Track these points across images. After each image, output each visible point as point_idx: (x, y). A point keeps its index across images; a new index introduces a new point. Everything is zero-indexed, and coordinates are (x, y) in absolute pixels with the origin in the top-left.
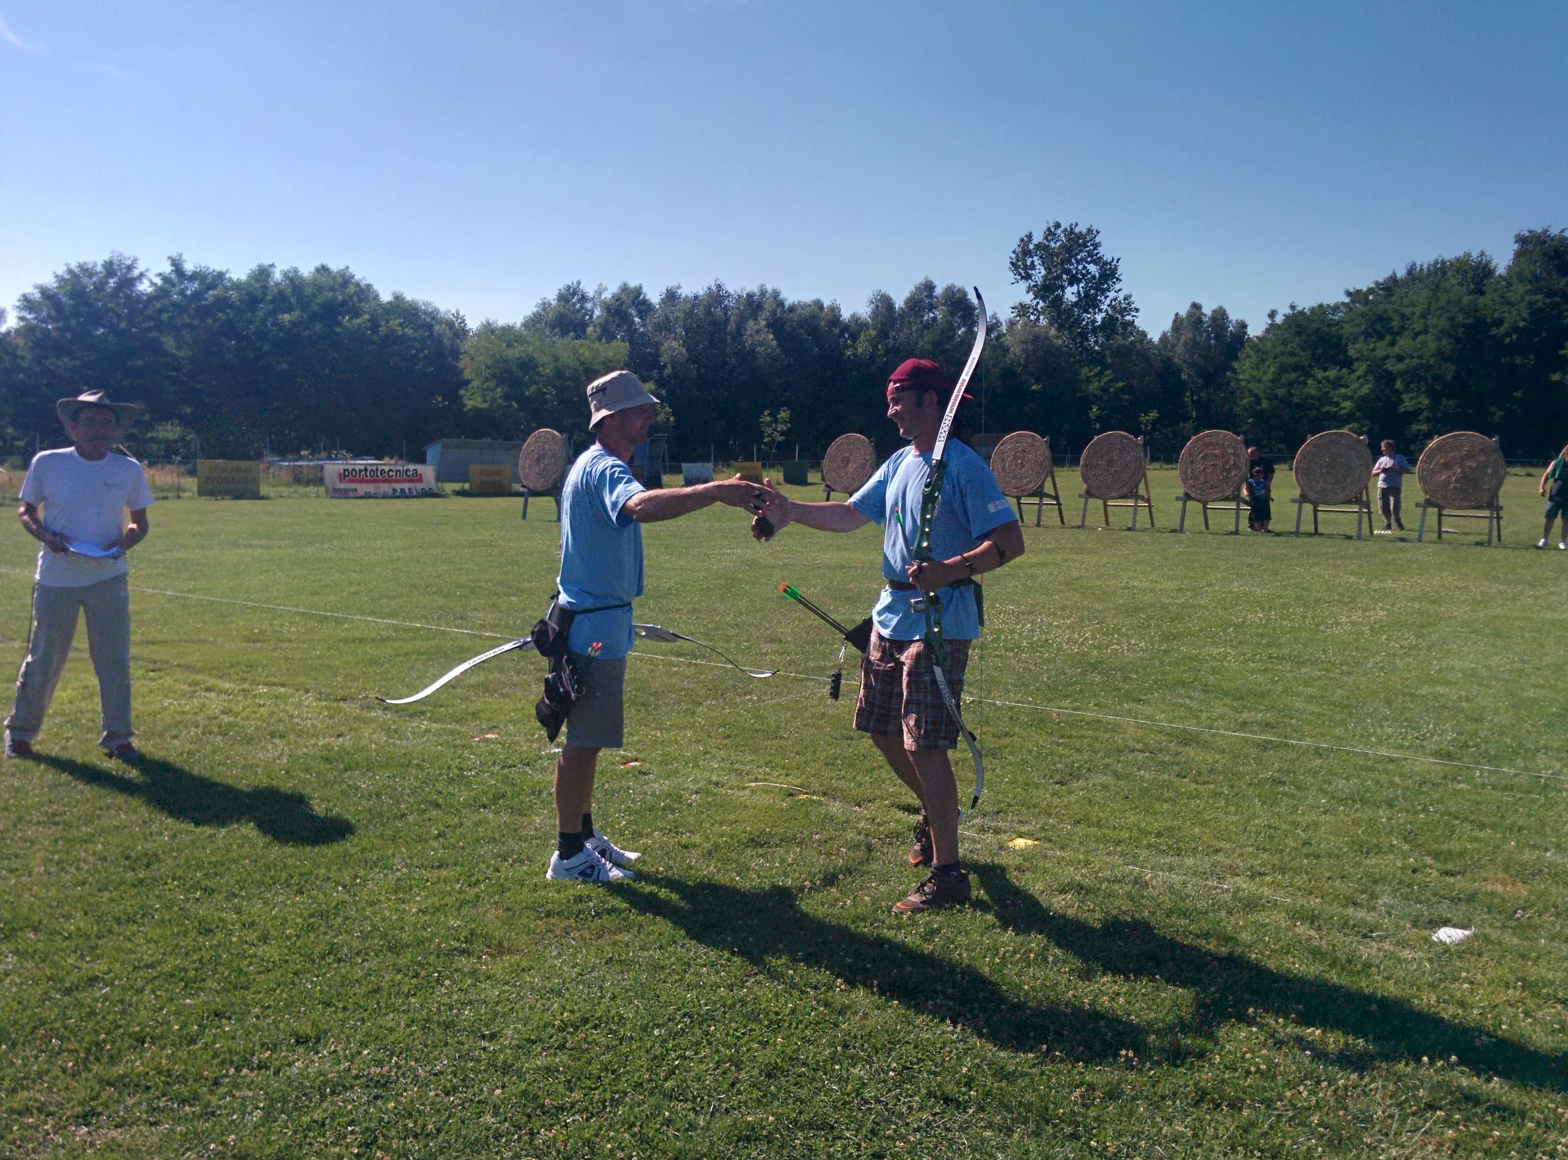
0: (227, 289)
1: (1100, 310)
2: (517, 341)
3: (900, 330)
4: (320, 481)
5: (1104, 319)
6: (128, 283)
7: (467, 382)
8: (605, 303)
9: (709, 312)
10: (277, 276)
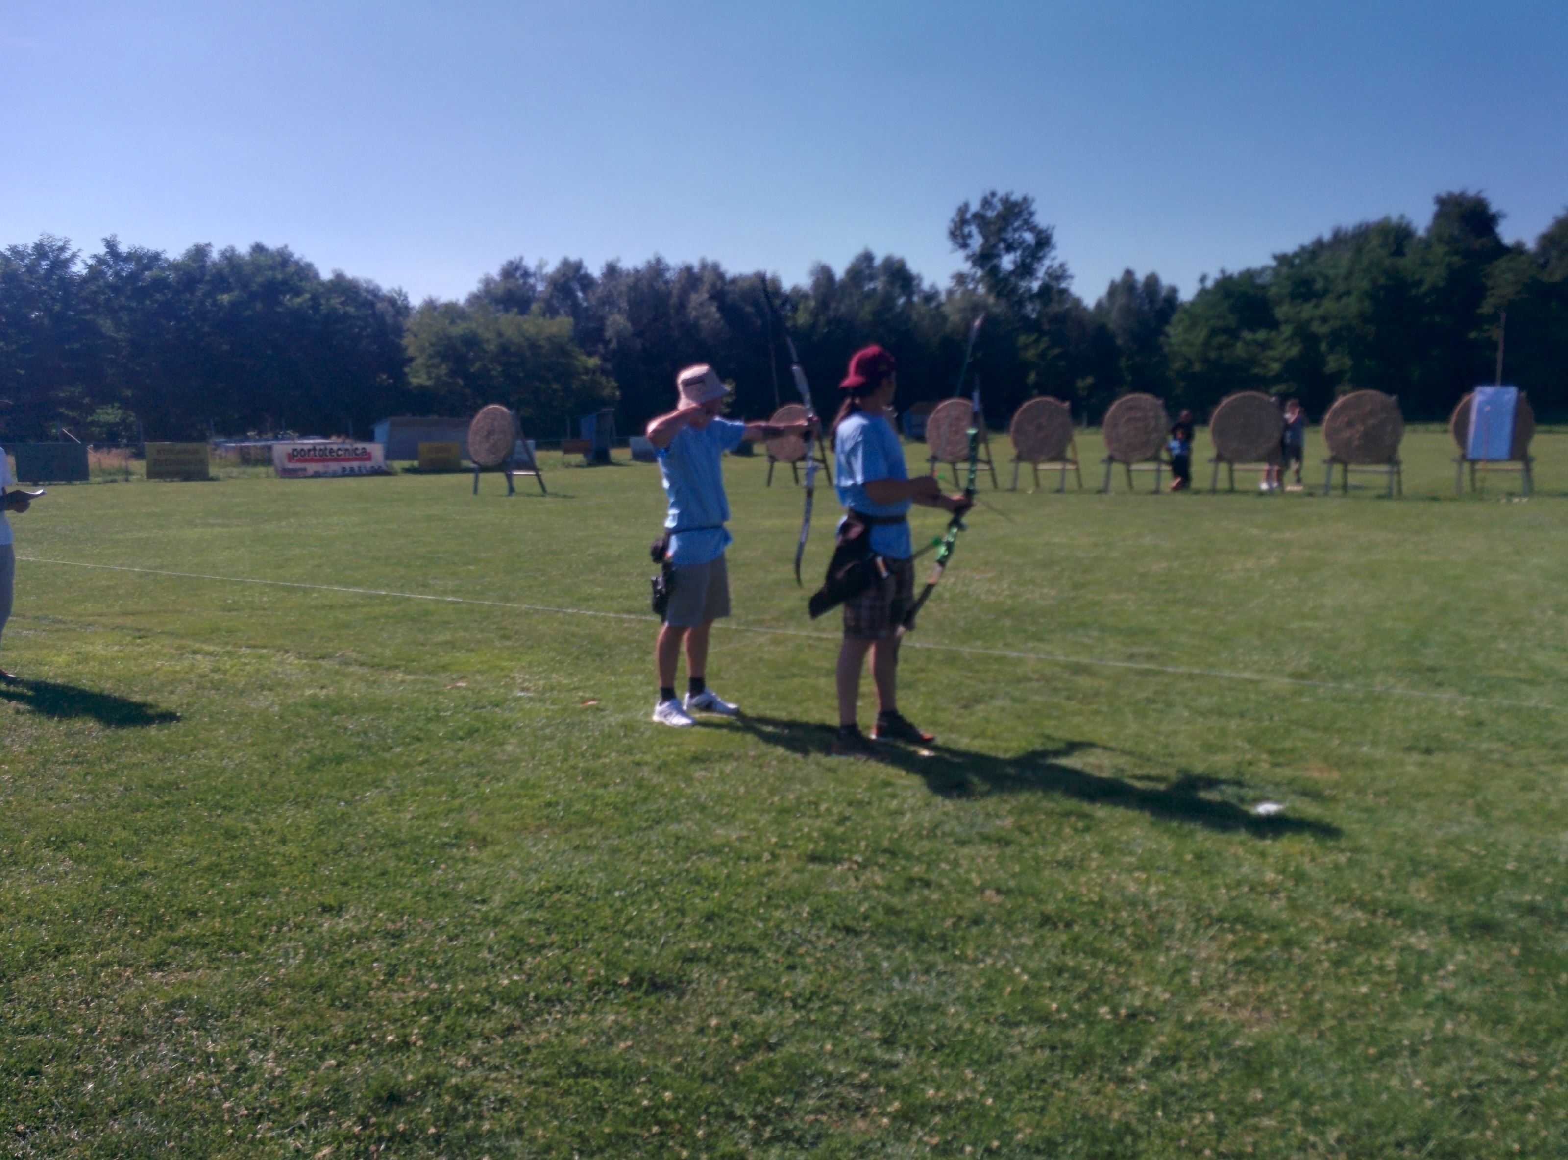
0: (163, 269)
1: (1037, 278)
2: (459, 317)
3: (841, 301)
4: (269, 461)
5: (1040, 286)
6: (60, 264)
7: (411, 359)
8: (548, 279)
9: (651, 286)
10: (215, 255)
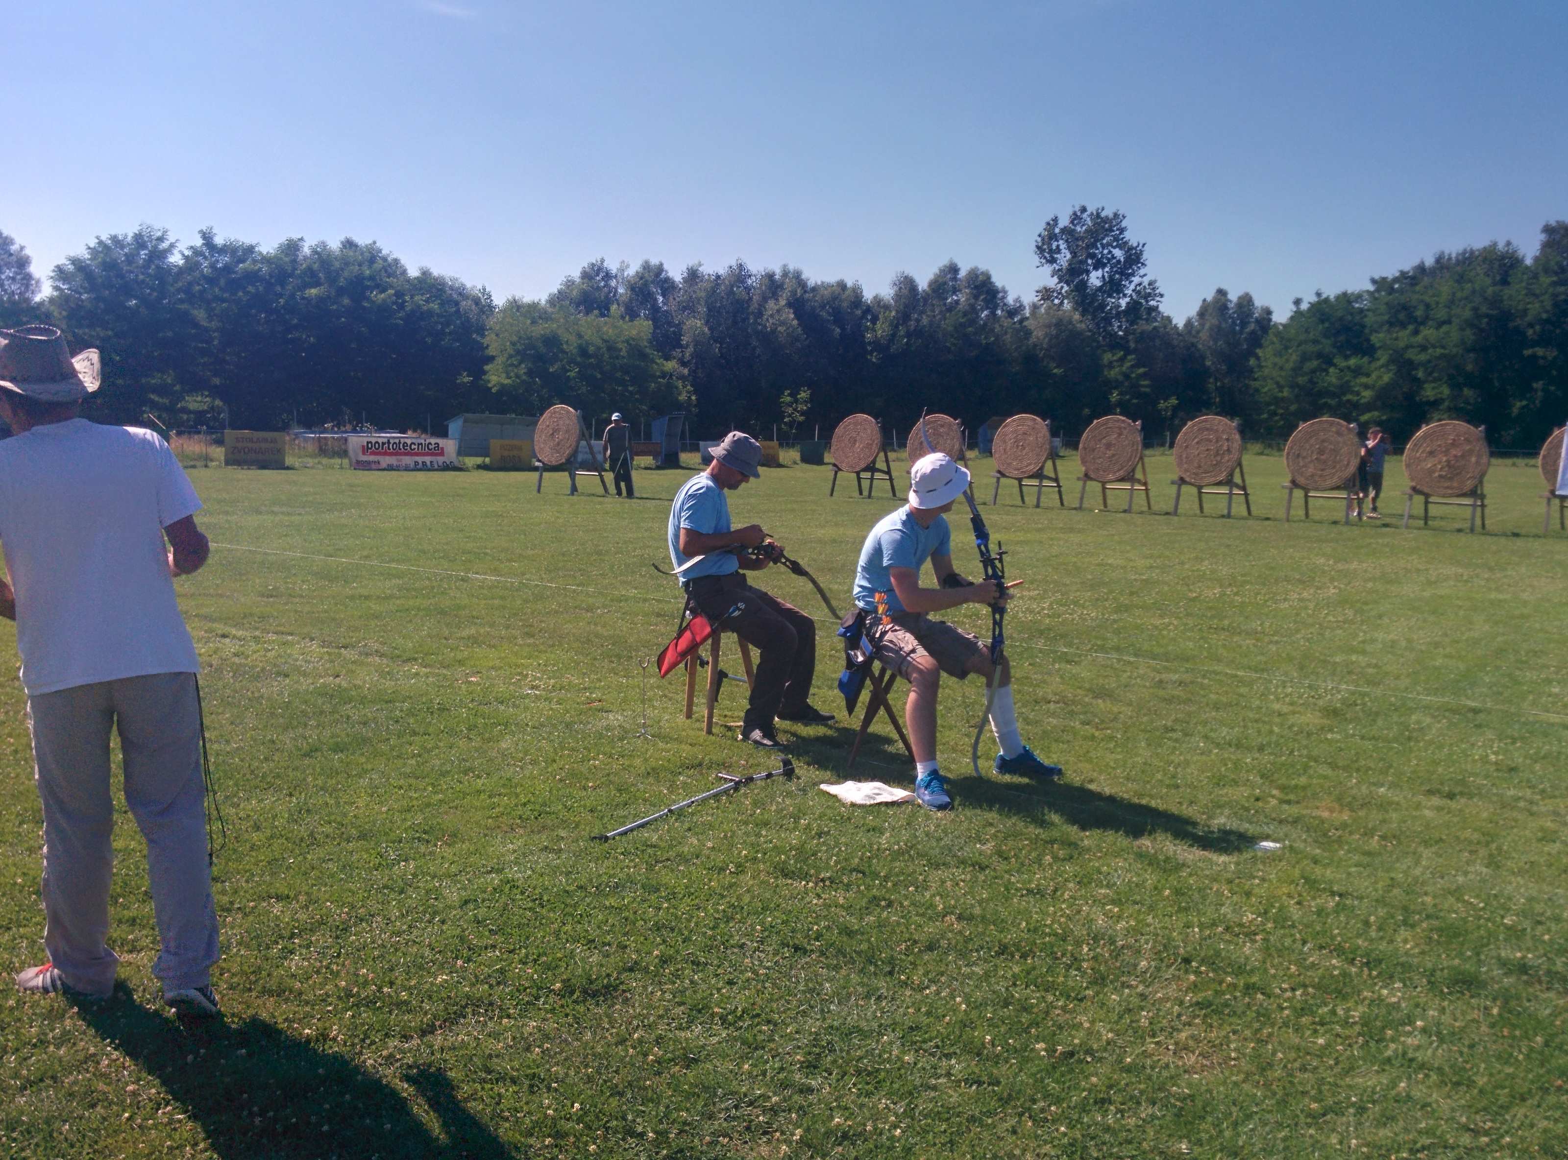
0: (255, 261)
1: (1125, 295)
2: (540, 318)
3: (923, 312)
4: (344, 454)
5: (1128, 303)
6: (159, 254)
7: (491, 359)
8: (629, 281)
9: (731, 293)
10: (306, 250)
